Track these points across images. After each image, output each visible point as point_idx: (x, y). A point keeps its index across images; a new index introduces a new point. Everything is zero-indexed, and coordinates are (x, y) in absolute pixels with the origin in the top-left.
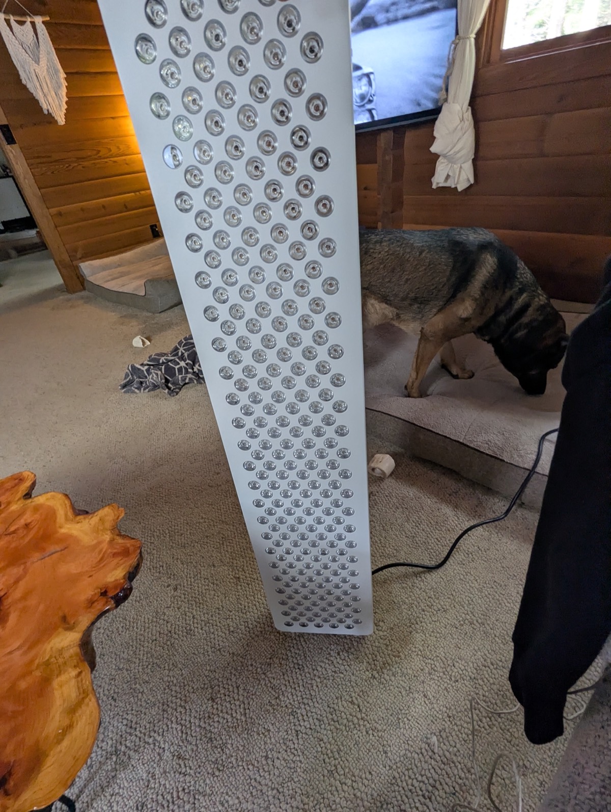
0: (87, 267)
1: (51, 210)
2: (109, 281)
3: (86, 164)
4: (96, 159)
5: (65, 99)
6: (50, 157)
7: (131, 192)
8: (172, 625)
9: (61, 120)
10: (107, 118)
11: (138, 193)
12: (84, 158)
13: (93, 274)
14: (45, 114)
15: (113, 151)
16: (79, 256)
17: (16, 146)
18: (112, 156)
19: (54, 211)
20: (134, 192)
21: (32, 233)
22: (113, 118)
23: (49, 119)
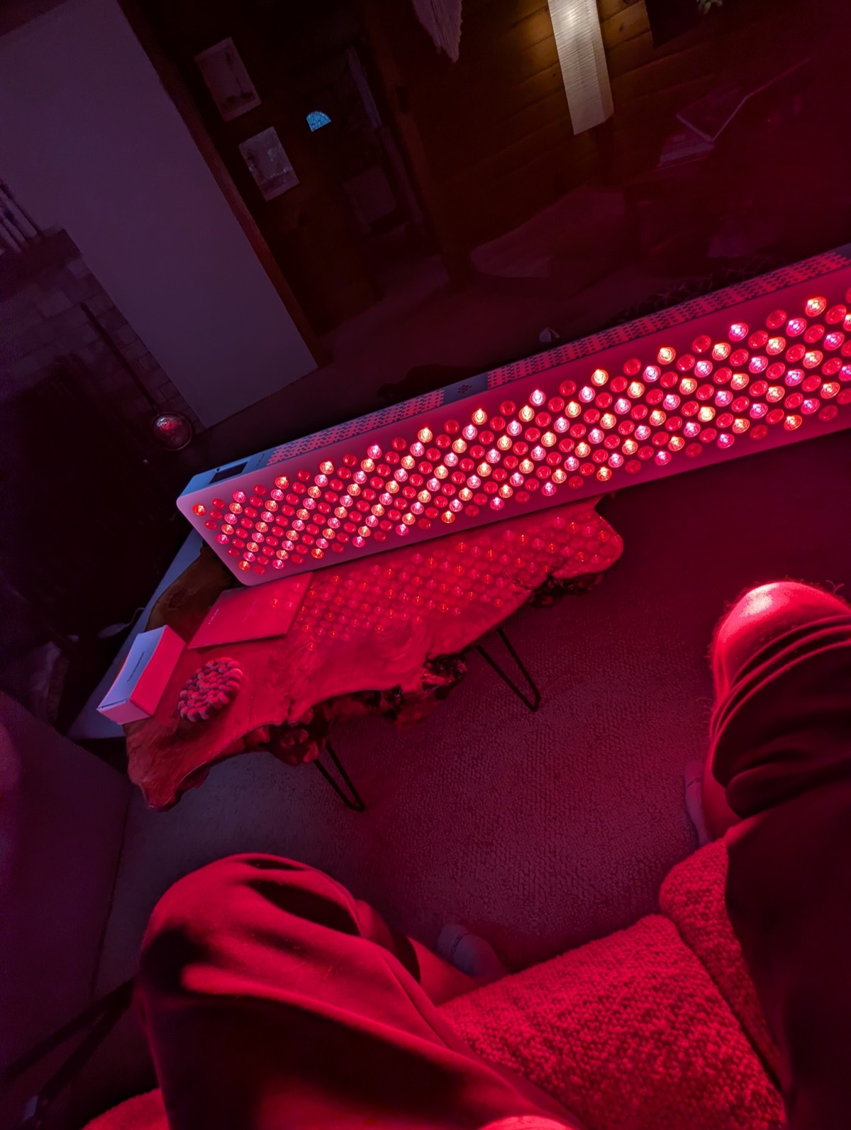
0: (477, 255)
2: (504, 267)
9: (454, 54)
13: (485, 263)
17: (410, 113)
23: (443, 57)
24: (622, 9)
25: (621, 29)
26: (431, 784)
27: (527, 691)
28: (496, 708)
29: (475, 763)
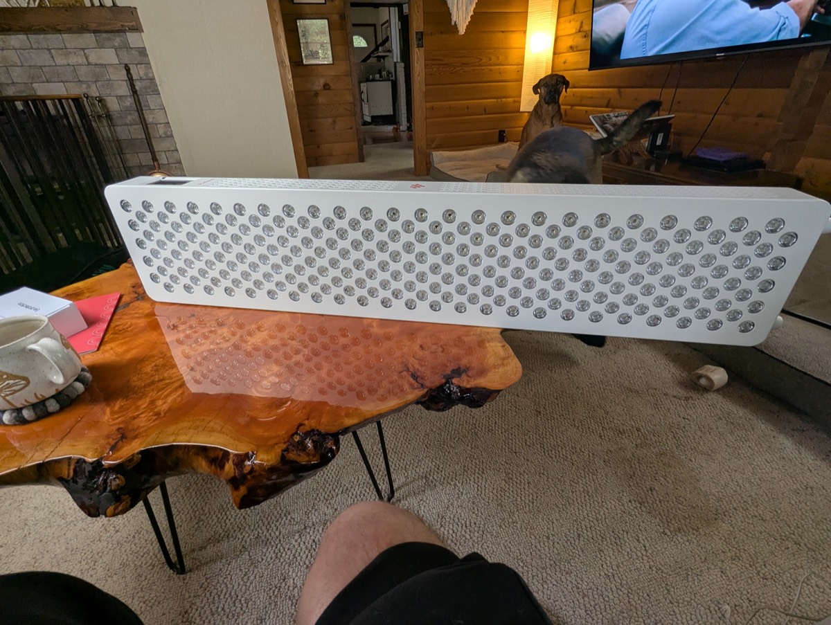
0: (437, 156)
1: (427, 104)
2: (453, 170)
3: (466, 69)
4: (476, 66)
5: (472, 13)
6: (441, 60)
7: (494, 98)
8: (476, 421)
9: (462, 30)
10: (498, 31)
11: (499, 100)
12: (467, 64)
13: (440, 162)
14: (452, 25)
15: (493, 60)
16: (433, 146)
17: (422, 50)
18: (491, 65)
19: (429, 104)
20: (497, 98)
21: (390, 128)
22: (503, 32)
23: (455, 28)
24: (568, 52)
25: (565, 62)
26: (263, 560)
27: (384, 486)
28: (350, 495)
29: (314, 546)
